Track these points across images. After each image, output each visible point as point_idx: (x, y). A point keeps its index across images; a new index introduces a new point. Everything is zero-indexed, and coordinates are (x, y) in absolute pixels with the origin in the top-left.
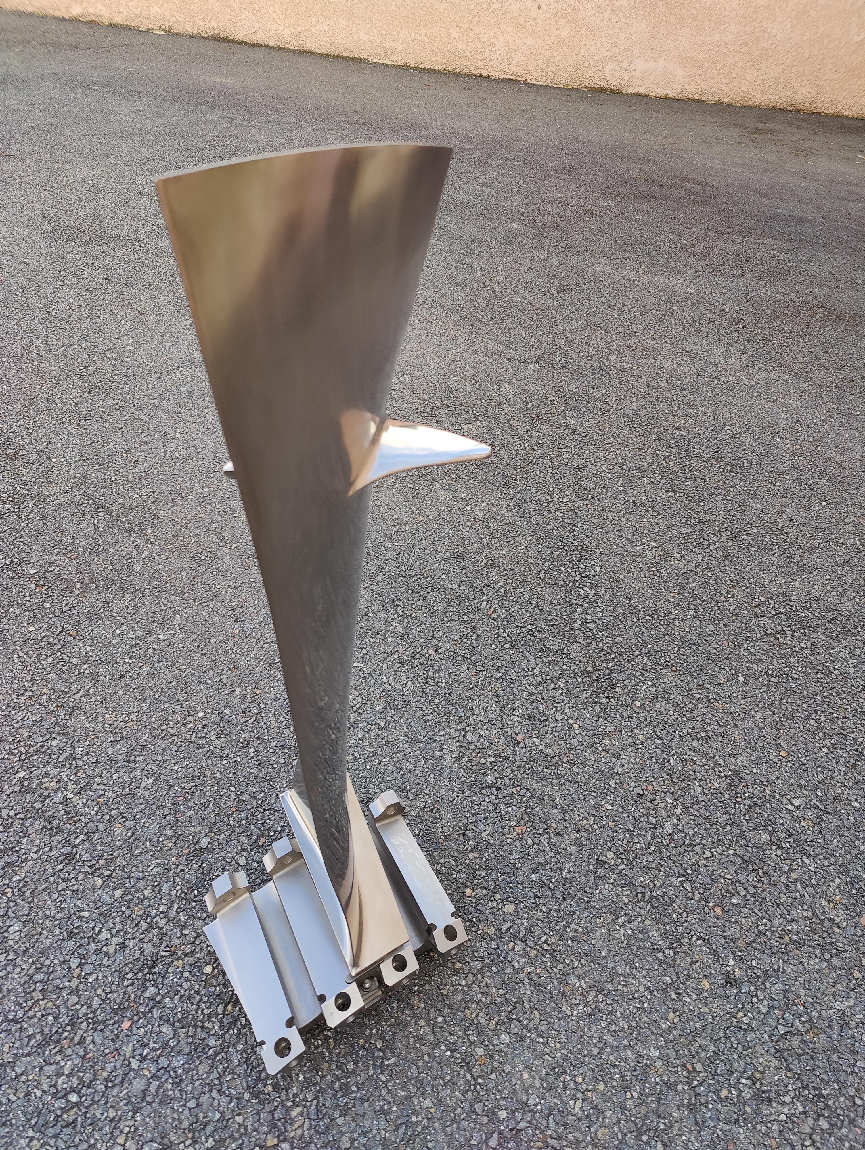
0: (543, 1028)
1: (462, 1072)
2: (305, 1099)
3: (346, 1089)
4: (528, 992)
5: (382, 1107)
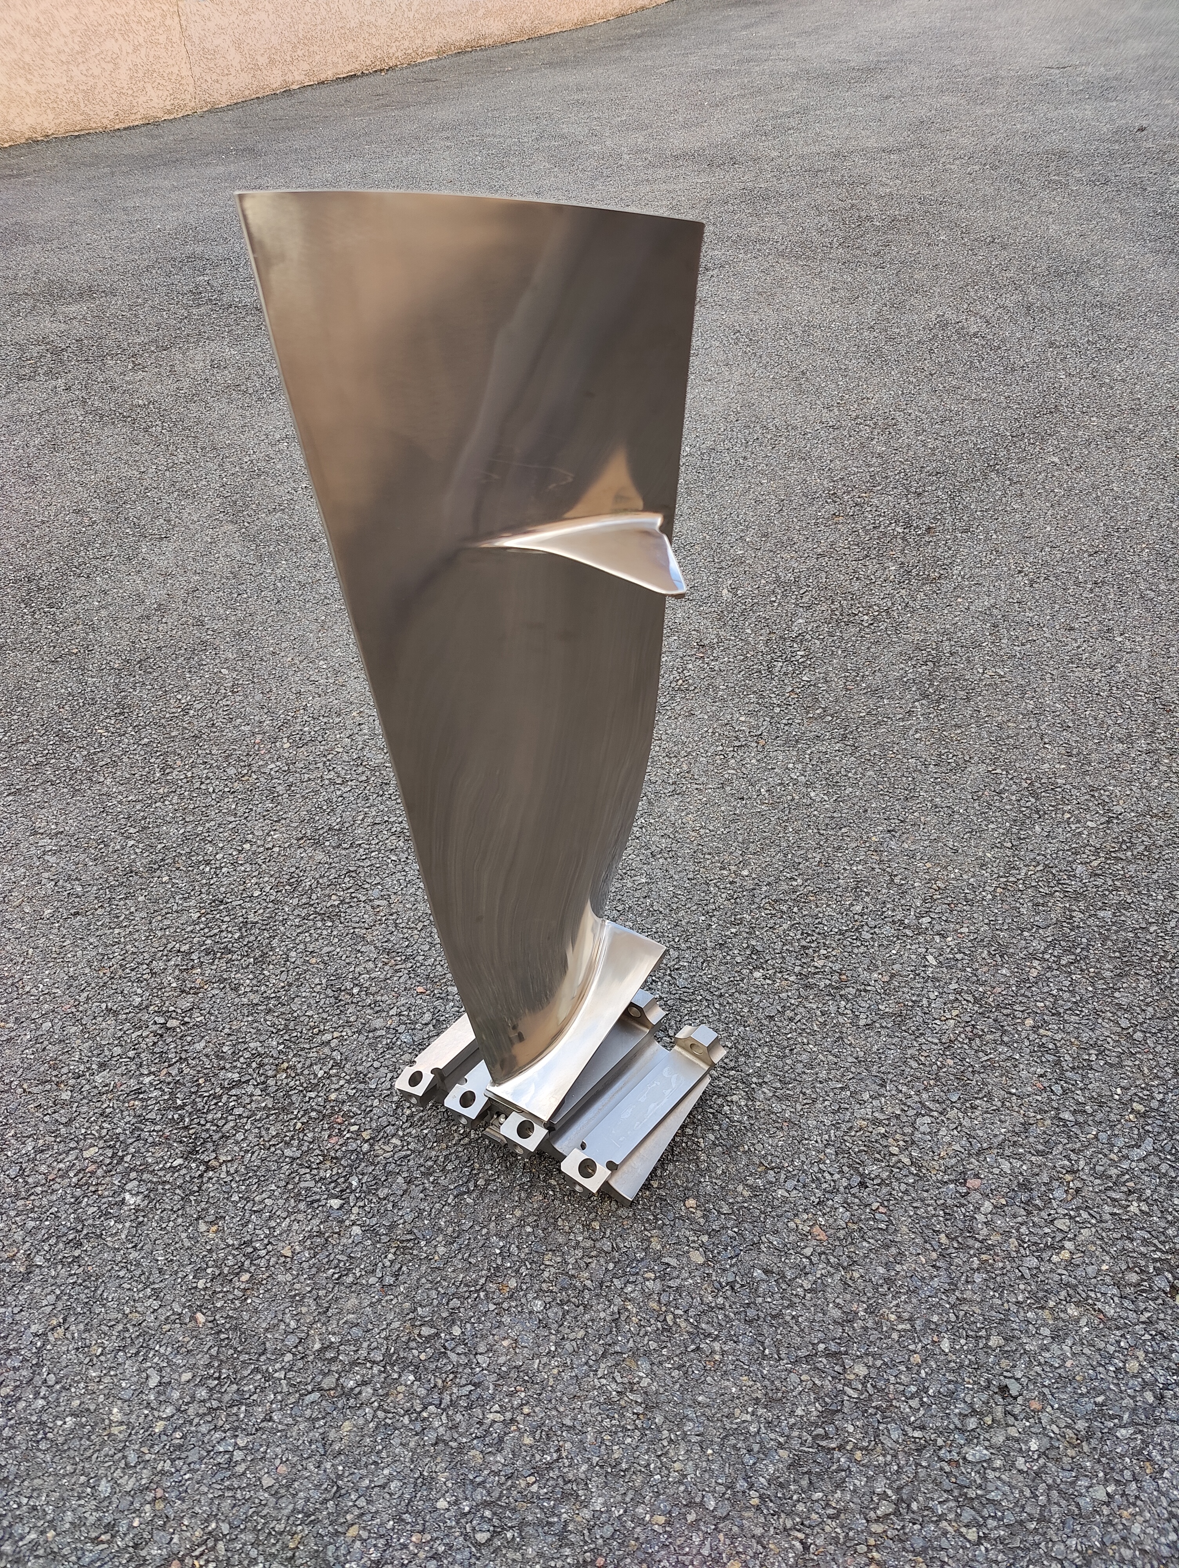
1: (484, 1272)
3: (429, 1173)
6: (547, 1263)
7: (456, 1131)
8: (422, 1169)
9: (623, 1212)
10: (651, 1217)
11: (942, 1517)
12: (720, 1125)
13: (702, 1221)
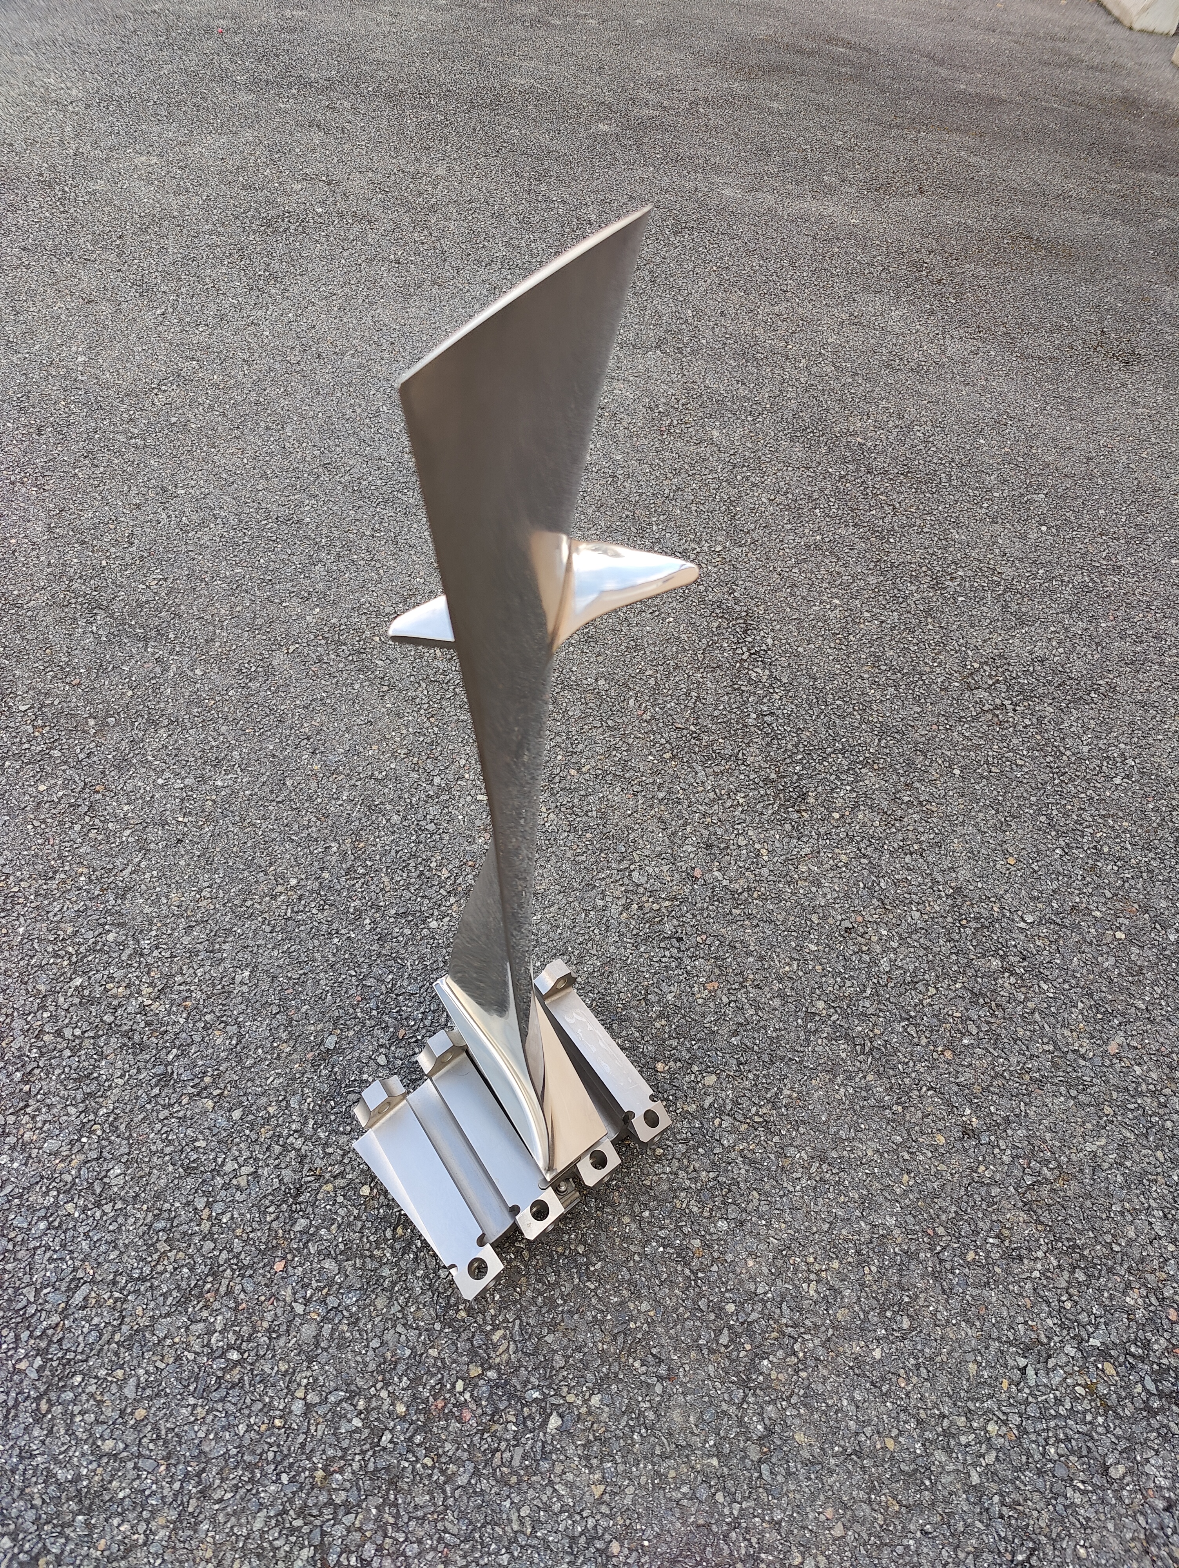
0: (764, 1208)
1: (679, 1268)
2: (506, 1320)
3: (551, 1304)
4: (743, 1171)
5: (595, 1317)
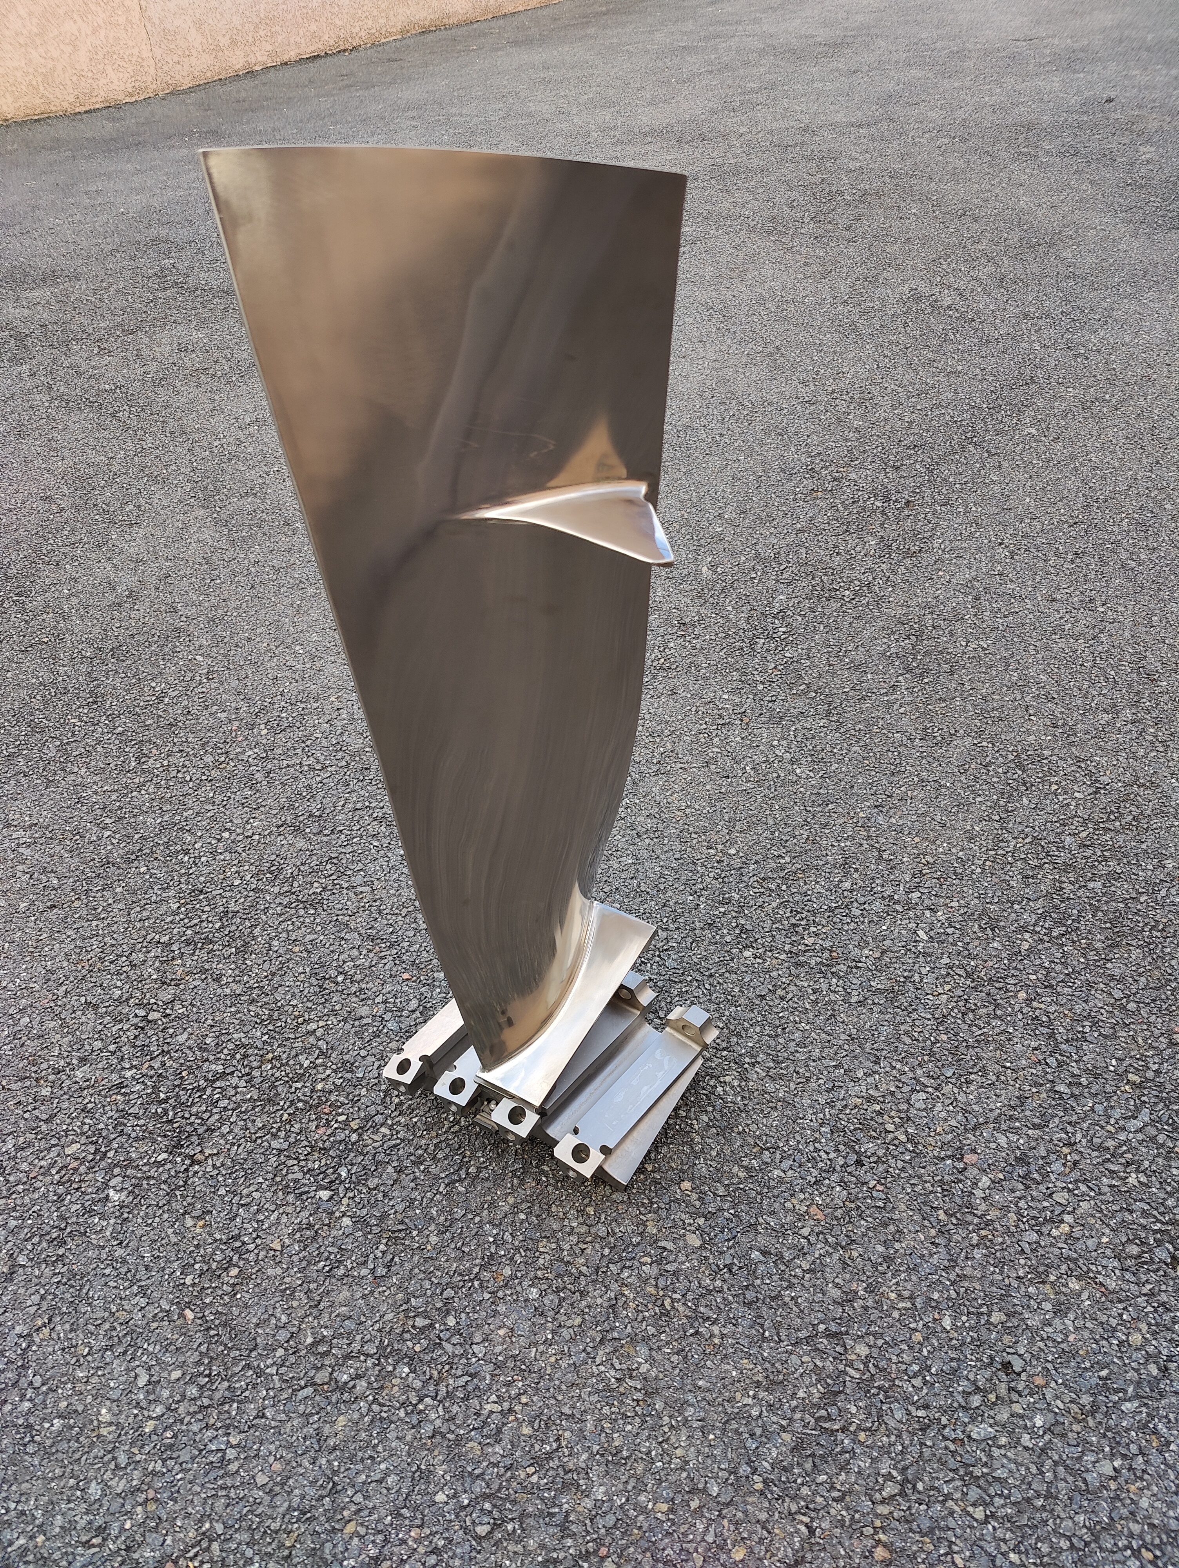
0: (566, 1333)
1: (478, 1261)
3: (419, 1161)
4: (599, 1301)
5: (415, 1200)
6: (542, 1250)
7: (446, 1119)
8: (412, 1158)
9: (617, 1196)
10: (646, 1201)
11: (948, 1497)
12: (714, 1106)
13: (698, 1204)
